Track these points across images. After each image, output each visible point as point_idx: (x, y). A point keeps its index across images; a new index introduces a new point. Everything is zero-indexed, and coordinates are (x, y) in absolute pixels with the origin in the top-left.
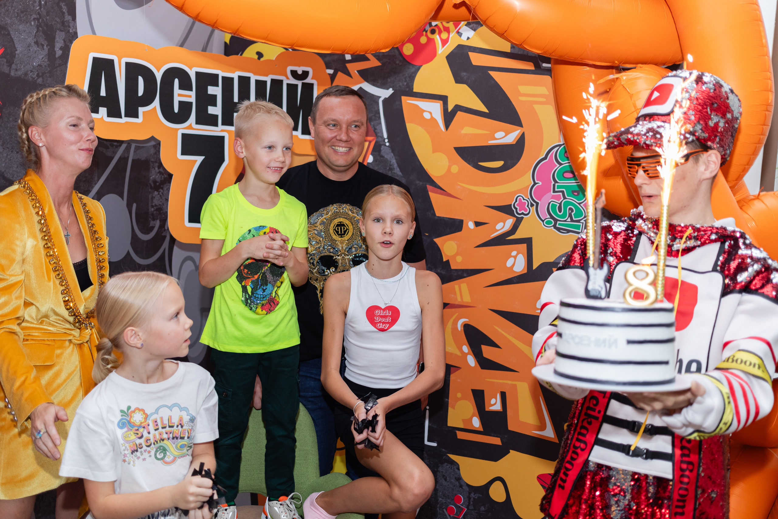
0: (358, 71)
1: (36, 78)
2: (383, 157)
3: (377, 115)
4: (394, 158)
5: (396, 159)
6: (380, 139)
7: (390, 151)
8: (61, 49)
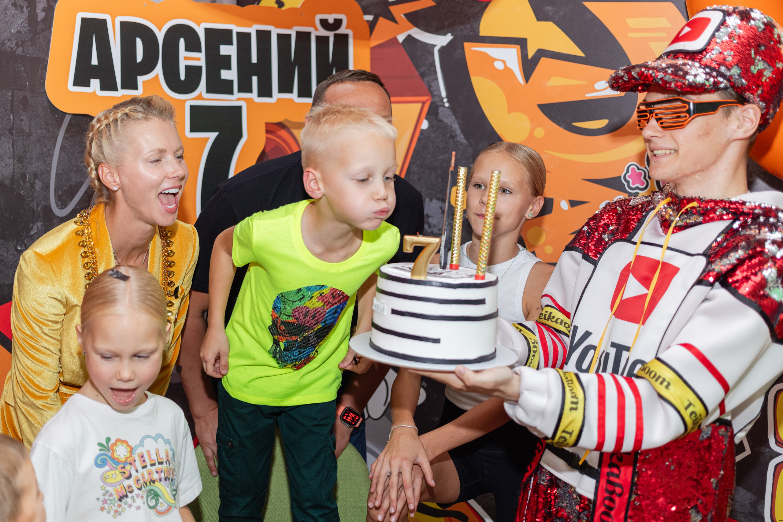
0: (405, 15)
1: (15, 47)
2: (441, 121)
3: (432, 69)
4: (456, 122)
5: (459, 124)
6: (437, 99)
7: (451, 113)
8: (44, 10)
